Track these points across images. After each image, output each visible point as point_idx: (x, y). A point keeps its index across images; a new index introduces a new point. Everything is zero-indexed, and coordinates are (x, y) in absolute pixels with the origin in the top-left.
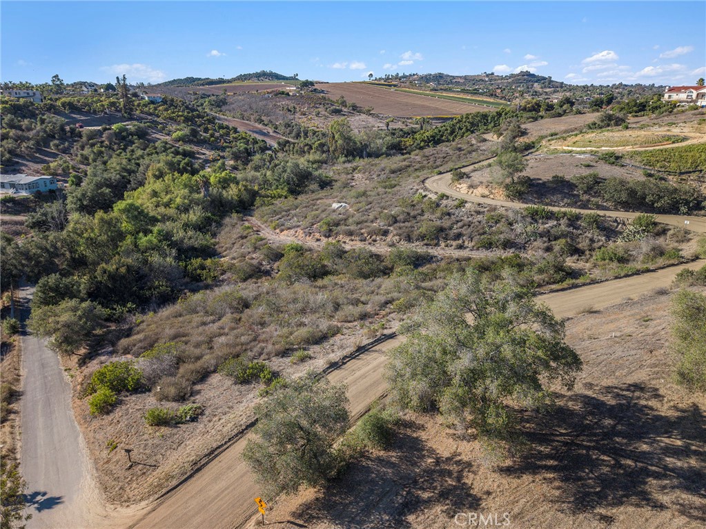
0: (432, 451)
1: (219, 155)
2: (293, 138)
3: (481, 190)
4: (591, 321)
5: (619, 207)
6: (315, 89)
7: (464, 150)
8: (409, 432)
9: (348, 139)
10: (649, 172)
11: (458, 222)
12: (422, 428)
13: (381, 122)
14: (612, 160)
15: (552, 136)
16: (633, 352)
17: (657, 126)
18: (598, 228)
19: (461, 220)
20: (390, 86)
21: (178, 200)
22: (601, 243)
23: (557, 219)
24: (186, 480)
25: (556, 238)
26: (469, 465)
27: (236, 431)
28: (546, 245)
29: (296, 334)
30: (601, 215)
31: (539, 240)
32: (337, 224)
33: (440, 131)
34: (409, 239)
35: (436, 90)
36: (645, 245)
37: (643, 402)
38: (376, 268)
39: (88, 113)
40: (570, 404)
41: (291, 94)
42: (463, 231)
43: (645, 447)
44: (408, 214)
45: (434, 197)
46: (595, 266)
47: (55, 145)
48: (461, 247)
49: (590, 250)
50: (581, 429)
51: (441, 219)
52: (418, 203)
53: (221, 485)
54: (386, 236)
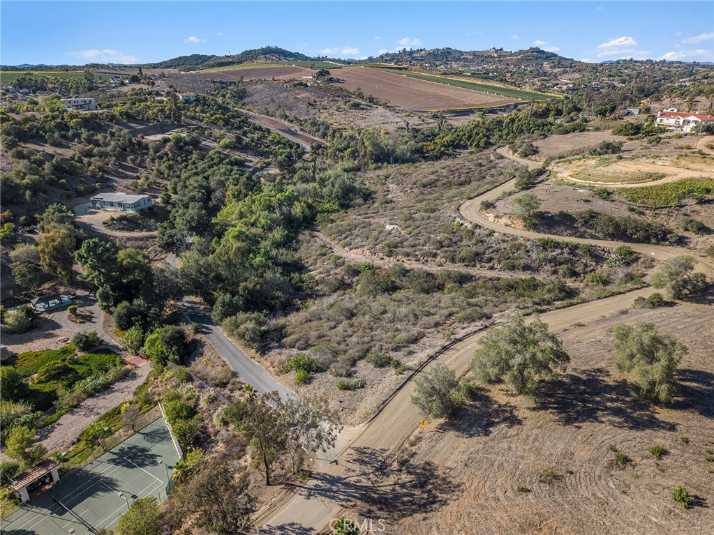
0: (496, 402)
1: (265, 163)
2: (320, 137)
3: (504, 220)
4: (580, 331)
5: (607, 237)
6: (331, 79)
7: (484, 166)
8: (483, 393)
9: (376, 145)
10: (632, 207)
11: (489, 248)
12: (489, 391)
13: (398, 117)
14: (605, 195)
15: (560, 158)
16: (600, 351)
17: (644, 158)
18: (590, 256)
19: (492, 247)
20: (401, 69)
21: (263, 221)
22: (592, 267)
23: (562, 249)
24: (377, 415)
25: (561, 264)
26: (515, 407)
27: (391, 393)
28: (553, 269)
29: (398, 336)
30: (594, 245)
31: (548, 265)
32: (396, 247)
33: (458, 136)
34: (453, 260)
35: (446, 74)
36: (621, 272)
37: (601, 378)
38: (432, 285)
39: (142, 122)
40: (564, 379)
41: (309, 84)
42: (493, 255)
43: (598, 399)
44: (451, 240)
45: (469, 226)
46: (587, 285)
47: (131, 159)
48: (492, 268)
49: (584, 273)
50: (569, 391)
51: (476, 245)
52: (457, 231)
53: (395, 417)
54: (435, 258)
